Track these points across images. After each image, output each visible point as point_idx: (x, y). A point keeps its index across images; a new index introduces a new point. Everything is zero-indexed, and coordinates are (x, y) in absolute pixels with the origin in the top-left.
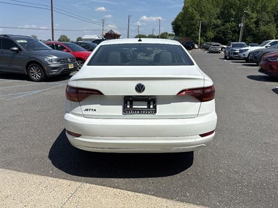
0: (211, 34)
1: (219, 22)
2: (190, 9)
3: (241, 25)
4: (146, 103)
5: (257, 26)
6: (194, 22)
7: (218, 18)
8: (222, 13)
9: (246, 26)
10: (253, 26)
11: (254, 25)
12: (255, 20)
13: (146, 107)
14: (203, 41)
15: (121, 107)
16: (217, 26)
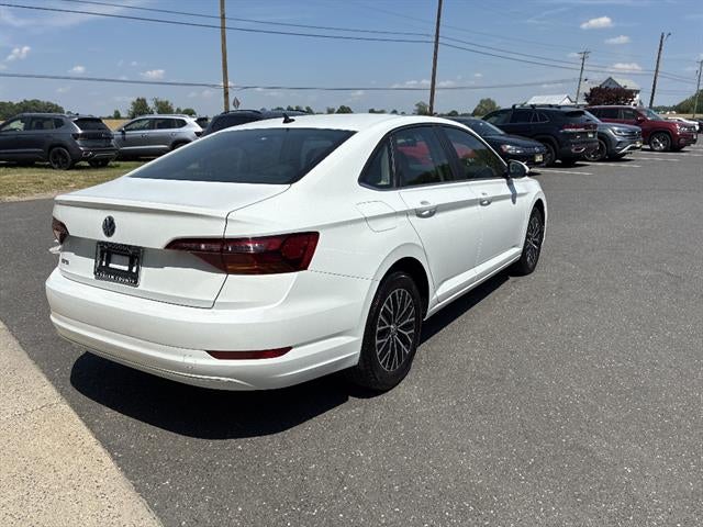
4: (127, 259)
13: (126, 268)
15: (90, 263)
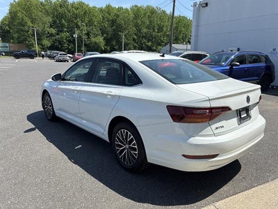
0: (47, 43)
1: (53, 31)
2: (19, 14)
3: (75, 36)
4: (245, 111)
5: (89, 38)
6: (26, 28)
7: (51, 26)
8: (54, 22)
9: (79, 37)
10: (84, 37)
11: (86, 37)
12: (86, 32)
13: (246, 115)
14: (40, 50)
16: (51, 35)
